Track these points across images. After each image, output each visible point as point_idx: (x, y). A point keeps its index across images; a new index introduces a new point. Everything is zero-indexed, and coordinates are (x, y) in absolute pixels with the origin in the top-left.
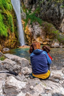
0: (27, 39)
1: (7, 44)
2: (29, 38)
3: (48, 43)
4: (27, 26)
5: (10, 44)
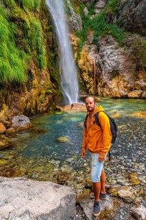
0: (86, 83)
1: (27, 102)
2: (91, 79)
3: (142, 93)
4: (85, 47)
5: (36, 101)
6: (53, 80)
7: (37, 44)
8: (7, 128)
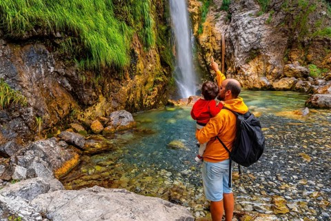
1: (129, 92)
2: (218, 62)
3: (295, 83)
4: (211, 16)
5: (141, 92)
6: (164, 63)
7: (143, 13)
8: (105, 126)
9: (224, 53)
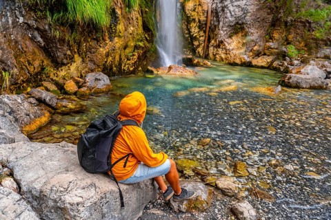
0: (193, 38)
1: (108, 55)
2: (202, 33)
3: (272, 62)
5: (120, 56)
6: (146, 28)
8: (80, 87)
9: (208, 25)
